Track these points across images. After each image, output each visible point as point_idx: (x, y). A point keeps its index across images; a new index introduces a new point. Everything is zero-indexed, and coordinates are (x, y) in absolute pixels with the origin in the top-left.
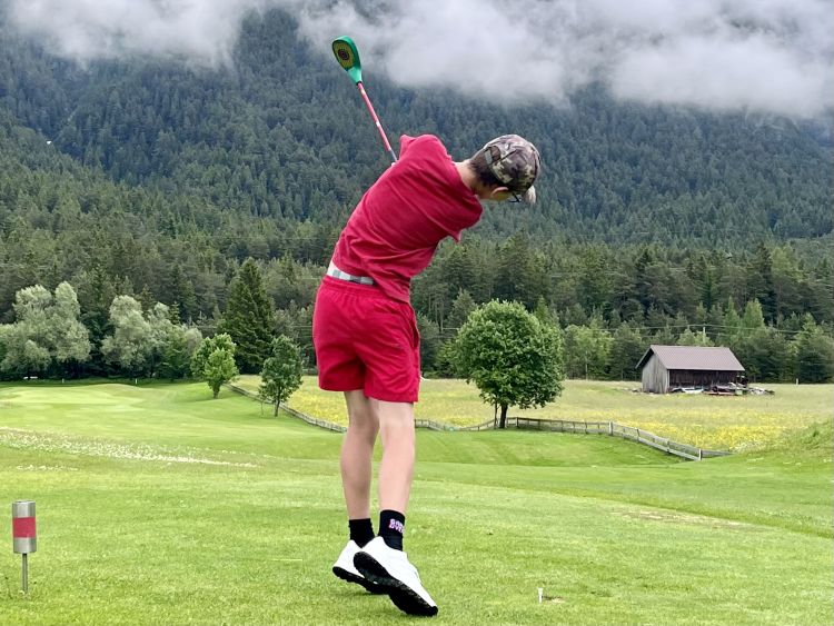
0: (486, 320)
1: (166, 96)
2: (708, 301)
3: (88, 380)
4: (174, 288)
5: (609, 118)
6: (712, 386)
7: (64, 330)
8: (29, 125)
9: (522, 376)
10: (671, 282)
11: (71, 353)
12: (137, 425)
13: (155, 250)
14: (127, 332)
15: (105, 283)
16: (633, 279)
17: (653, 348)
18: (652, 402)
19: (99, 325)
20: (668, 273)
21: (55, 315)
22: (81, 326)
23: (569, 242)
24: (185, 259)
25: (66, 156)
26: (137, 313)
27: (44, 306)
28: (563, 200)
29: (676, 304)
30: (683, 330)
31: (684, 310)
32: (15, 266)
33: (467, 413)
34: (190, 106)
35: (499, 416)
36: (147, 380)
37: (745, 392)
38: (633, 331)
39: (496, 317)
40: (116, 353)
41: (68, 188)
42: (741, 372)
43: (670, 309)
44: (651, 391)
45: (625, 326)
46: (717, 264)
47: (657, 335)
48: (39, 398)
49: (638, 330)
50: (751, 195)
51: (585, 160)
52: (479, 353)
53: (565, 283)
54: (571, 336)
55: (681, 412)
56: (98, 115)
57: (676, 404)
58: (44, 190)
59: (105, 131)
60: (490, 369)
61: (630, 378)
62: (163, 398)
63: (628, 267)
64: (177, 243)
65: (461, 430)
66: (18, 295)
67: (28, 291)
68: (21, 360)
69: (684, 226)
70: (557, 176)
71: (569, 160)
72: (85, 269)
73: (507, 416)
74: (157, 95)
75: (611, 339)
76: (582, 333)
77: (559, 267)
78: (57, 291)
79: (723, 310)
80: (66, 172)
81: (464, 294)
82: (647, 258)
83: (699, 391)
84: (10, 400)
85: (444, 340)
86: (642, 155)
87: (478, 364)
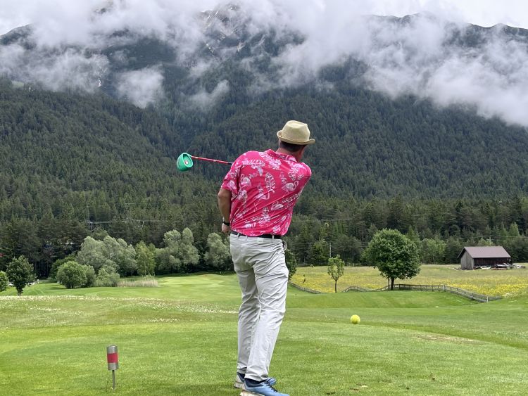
0: (381, 239)
1: (230, 140)
2: (492, 224)
3: (198, 273)
5: (439, 139)
6: (495, 265)
7: (187, 250)
8: (168, 156)
9: (401, 264)
10: (473, 216)
11: (190, 261)
12: (220, 293)
14: (215, 250)
15: (204, 228)
16: (454, 215)
17: (465, 248)
18: (466, 274)
19: (203, 247)
20: (471, 212)
21: (182, 243)
22: (194, 248)
23: (422, 199)
26: (220, 241)
27: (177, 239)
28: (419, 179)
29: (476, 226)
30: (480, 239)
31: (480, 229)
32: (163, 221)
33: (376, 283)
35: (390, 284)
37: (511, 268)
38: (456, 240)
39: (386, 237)
40: (211, 259)
41: (186, 184)
42: (509, 258)
43: (473, 229)
44: (465, 269)
45: (451, 238)
46: (495, 206)
47: (467, 242)
48: (176, 282)
49: (458, 239)
50: (511, 172)
51: (429, 160)
52: (379, 254)
53: (422, 219)
54: (425, 244)
55: (479, 278)
56: (200, 150)
57: (478, 275)
58: (176, 186)
60: (385, 262)
61: (455, 263)
62: (232, 280)
63: (451, 210)
65: (373, 291)
66: (165, 235)
67: (170, 233)
69: (478, 189)
70: (415, 168)
71: (421, 160)
72: (195, 222)
73: (394, 283)
74: (226, 140)
75: (445, 245)
76: (431, 242)
77: (419, 211)
78: (184, 232)
79: (499, 228)
80: (186, 177)
81: (373, 226)
82: (460, 205)
83: (489, 268)
84: (165, 284)
85: (364, 248)
86: (456, 155)
87: (379, 259)
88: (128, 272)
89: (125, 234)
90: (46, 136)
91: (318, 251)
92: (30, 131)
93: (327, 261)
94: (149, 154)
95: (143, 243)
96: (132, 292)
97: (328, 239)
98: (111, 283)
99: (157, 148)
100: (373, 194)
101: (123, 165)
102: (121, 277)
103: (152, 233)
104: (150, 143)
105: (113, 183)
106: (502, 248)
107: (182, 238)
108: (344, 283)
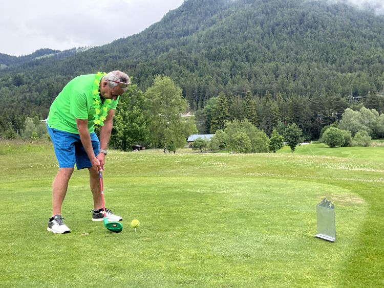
89: (378, 105)
90: (321, 33)
92: (309, 30)
101: (381, 51)
102: (373, 139)
105: (373, 66)
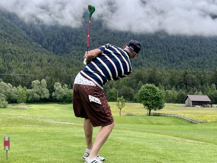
0: (145, 88)
1: (68, 35)
2: (202, 84)
3: (49, 103)
4: (70, 80)
5: (177, 39)
6: (203, 105)
7: (43, 91)
8: (35, 41)
9: (155, 102)
10: (192, 79)
11: (45, 96)
12: (60, 114)
13: (65, 71)
14: (58, 91)
15: (53, 79)
16: (183, 79)
17: (188, 95)
18: (188, 109)
19: (51, 89)
20: (192, 77)
21: (41, 87)
22: (47, 90)
23: (167, 69)
24: (72, 74)
25: (44, 49)
26: (60, 87)
27: (38, 85)
28: (165, 59)
29: (193, 85)
30: (195, 91)
31: (196, 86)
32: (32, 75)
33: (141, 111)
34: (74, 37)
35: (149, 112)
36: (63, 103)
37: (211, 107)
38: (183, 91)
39: (148, 88)
40: (56, 96)
41: (45, 57)
42: (210, 102)
43: (192, 86)
44: (187, 106)
45: (181, 90)
46: (204, 75)
47: (189, 92)
48: (37, 107)
50: (212, 57)
51: (170, 49)
52: (144, 97)
53: (166, 79)
54: (167, 92)
55: (195, 111)
56: (52, 39)
57: (194, 109)
58: (39, 58)
59: (53, 43)
60: (146, 101)
61: (182, 103)
62: (66, 107)
63: (181, 75)
64: (70, 70)
65: (139, 116)
66: (32, 82)
67: (34, 81)
68: (33, 98)
69: (195, 65)
70: (164, 53)
71: (167, 49)
72: (48, 76)
73: (151, 112)
74: (66, 34)
75: (177, 93)
76: (170, 92)
77: (164, 75)
78: (42, 81)
79: (206, 86)
80: (44, 53)
81: (140, 82)
82: (186, 73)
83: (200, 106)
84: (30, 108)
85: (135, 93)
86: (185, 48)
87: (143, 99)
88: (12, 101)
89: (12, 81)
91: (112, 94)
93: (116, 99)
94: (26, 40)
95: (20, 86)
96: (13, 111)
97: (117, 88)
98: (2, 106)
99: (30, 37)
100: (141, 66)
101: (12, 45)
102: (9, 103)
103: (25, 81)
104: (26, 34)
105: (6, 54)
106: (207, 96)
107: (41, 84)
108: (125, 111)
